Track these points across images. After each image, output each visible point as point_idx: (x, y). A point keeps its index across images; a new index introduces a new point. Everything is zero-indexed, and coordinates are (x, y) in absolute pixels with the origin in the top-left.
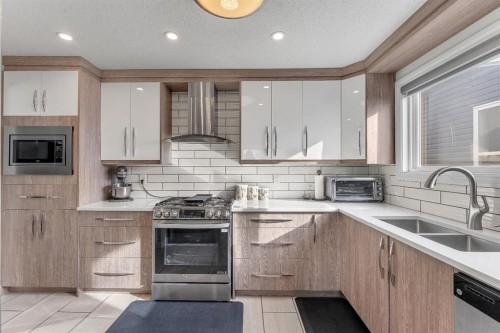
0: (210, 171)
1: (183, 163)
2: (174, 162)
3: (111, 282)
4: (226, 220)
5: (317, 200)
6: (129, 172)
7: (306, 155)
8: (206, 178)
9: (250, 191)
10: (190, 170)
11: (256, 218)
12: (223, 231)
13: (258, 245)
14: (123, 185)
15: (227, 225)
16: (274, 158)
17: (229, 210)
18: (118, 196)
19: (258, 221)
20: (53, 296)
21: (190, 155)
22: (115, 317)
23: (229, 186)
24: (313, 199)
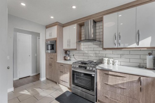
0: (93, 52)
1: (85, 49)
2: (82, 49)
3: (63, 83)
4: (94, 71)
5: (148, 69)
6: (71, 52)
7: (138, 45)
8: (92, 55)
9: (109, 61)
10: (87, 52)
11: (107, 73)
12: (93, 75)
13: (107, 84)
14: (69, 56)
15: (94, 73)
16: (119, 47)
17: (95, 68)
18: (67, 59)
19: (108, 74)
20: (53, 83)
21: (87, 46)
22: (61, 93)
23: (100, 58)
24: (146, 68)
